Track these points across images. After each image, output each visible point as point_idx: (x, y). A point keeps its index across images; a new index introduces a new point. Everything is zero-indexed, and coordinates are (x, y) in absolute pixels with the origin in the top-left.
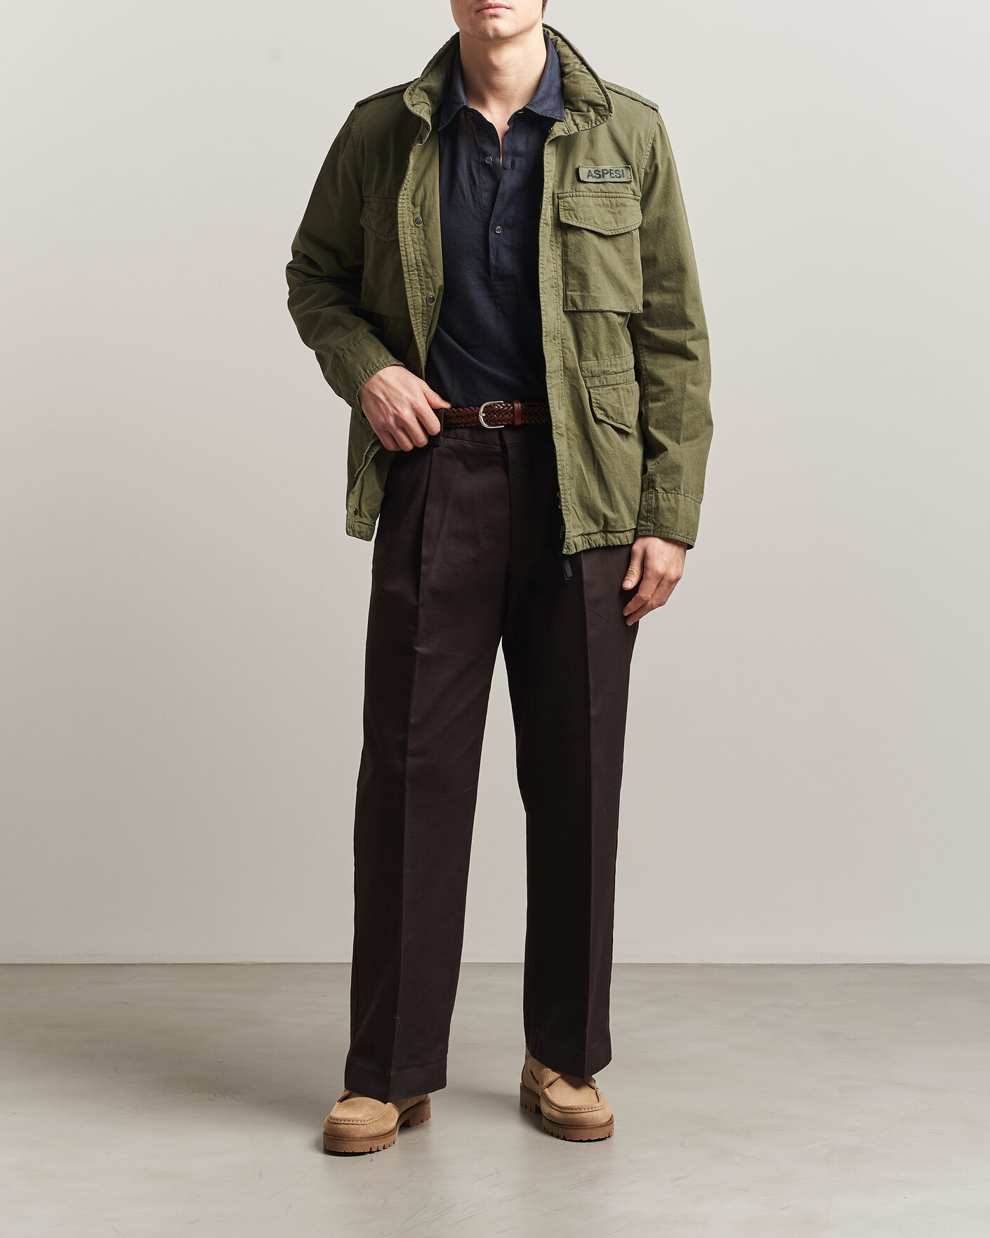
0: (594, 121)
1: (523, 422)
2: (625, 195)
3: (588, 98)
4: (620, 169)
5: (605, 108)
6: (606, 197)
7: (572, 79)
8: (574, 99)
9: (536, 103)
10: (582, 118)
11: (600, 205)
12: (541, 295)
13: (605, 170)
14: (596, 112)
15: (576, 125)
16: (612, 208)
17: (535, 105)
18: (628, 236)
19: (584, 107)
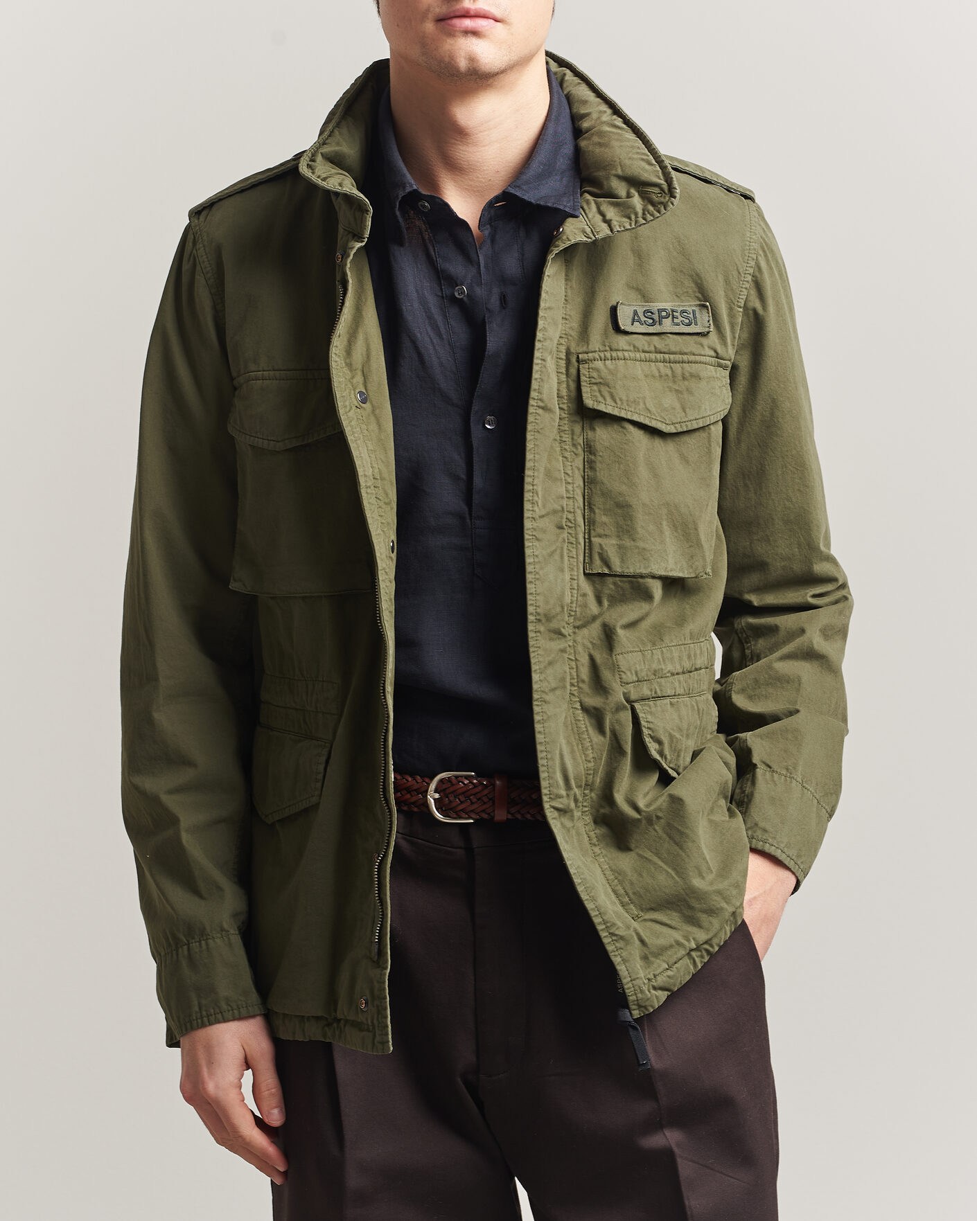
0: (640, 214)
1: (510, 817)
2: (698, 358)
3: (629, 172)
4: (690, 309)
5: (662, 189)
6: (664, 361)
7: (596, 139)
8: (601, 174)
9: (527, 183)
10: (616, 210)
11: (653, 376)
12: (527, 544)
13: (664, 310)
14: (645, 197)
15: (608, 223)
16: (674, 382)
17: (524, 187)
18: (703, 434)
19: (621, 188)
